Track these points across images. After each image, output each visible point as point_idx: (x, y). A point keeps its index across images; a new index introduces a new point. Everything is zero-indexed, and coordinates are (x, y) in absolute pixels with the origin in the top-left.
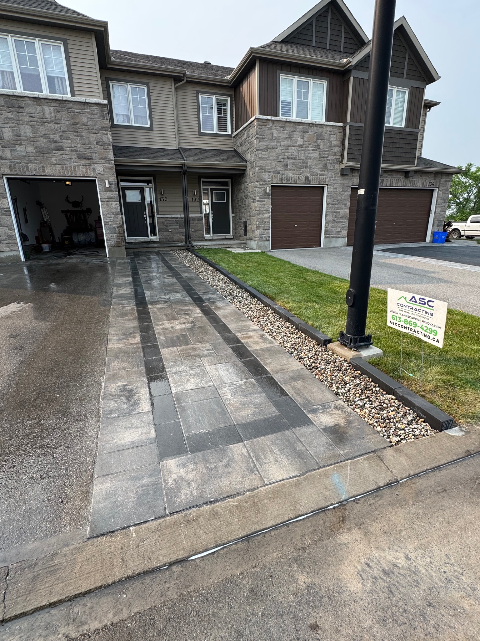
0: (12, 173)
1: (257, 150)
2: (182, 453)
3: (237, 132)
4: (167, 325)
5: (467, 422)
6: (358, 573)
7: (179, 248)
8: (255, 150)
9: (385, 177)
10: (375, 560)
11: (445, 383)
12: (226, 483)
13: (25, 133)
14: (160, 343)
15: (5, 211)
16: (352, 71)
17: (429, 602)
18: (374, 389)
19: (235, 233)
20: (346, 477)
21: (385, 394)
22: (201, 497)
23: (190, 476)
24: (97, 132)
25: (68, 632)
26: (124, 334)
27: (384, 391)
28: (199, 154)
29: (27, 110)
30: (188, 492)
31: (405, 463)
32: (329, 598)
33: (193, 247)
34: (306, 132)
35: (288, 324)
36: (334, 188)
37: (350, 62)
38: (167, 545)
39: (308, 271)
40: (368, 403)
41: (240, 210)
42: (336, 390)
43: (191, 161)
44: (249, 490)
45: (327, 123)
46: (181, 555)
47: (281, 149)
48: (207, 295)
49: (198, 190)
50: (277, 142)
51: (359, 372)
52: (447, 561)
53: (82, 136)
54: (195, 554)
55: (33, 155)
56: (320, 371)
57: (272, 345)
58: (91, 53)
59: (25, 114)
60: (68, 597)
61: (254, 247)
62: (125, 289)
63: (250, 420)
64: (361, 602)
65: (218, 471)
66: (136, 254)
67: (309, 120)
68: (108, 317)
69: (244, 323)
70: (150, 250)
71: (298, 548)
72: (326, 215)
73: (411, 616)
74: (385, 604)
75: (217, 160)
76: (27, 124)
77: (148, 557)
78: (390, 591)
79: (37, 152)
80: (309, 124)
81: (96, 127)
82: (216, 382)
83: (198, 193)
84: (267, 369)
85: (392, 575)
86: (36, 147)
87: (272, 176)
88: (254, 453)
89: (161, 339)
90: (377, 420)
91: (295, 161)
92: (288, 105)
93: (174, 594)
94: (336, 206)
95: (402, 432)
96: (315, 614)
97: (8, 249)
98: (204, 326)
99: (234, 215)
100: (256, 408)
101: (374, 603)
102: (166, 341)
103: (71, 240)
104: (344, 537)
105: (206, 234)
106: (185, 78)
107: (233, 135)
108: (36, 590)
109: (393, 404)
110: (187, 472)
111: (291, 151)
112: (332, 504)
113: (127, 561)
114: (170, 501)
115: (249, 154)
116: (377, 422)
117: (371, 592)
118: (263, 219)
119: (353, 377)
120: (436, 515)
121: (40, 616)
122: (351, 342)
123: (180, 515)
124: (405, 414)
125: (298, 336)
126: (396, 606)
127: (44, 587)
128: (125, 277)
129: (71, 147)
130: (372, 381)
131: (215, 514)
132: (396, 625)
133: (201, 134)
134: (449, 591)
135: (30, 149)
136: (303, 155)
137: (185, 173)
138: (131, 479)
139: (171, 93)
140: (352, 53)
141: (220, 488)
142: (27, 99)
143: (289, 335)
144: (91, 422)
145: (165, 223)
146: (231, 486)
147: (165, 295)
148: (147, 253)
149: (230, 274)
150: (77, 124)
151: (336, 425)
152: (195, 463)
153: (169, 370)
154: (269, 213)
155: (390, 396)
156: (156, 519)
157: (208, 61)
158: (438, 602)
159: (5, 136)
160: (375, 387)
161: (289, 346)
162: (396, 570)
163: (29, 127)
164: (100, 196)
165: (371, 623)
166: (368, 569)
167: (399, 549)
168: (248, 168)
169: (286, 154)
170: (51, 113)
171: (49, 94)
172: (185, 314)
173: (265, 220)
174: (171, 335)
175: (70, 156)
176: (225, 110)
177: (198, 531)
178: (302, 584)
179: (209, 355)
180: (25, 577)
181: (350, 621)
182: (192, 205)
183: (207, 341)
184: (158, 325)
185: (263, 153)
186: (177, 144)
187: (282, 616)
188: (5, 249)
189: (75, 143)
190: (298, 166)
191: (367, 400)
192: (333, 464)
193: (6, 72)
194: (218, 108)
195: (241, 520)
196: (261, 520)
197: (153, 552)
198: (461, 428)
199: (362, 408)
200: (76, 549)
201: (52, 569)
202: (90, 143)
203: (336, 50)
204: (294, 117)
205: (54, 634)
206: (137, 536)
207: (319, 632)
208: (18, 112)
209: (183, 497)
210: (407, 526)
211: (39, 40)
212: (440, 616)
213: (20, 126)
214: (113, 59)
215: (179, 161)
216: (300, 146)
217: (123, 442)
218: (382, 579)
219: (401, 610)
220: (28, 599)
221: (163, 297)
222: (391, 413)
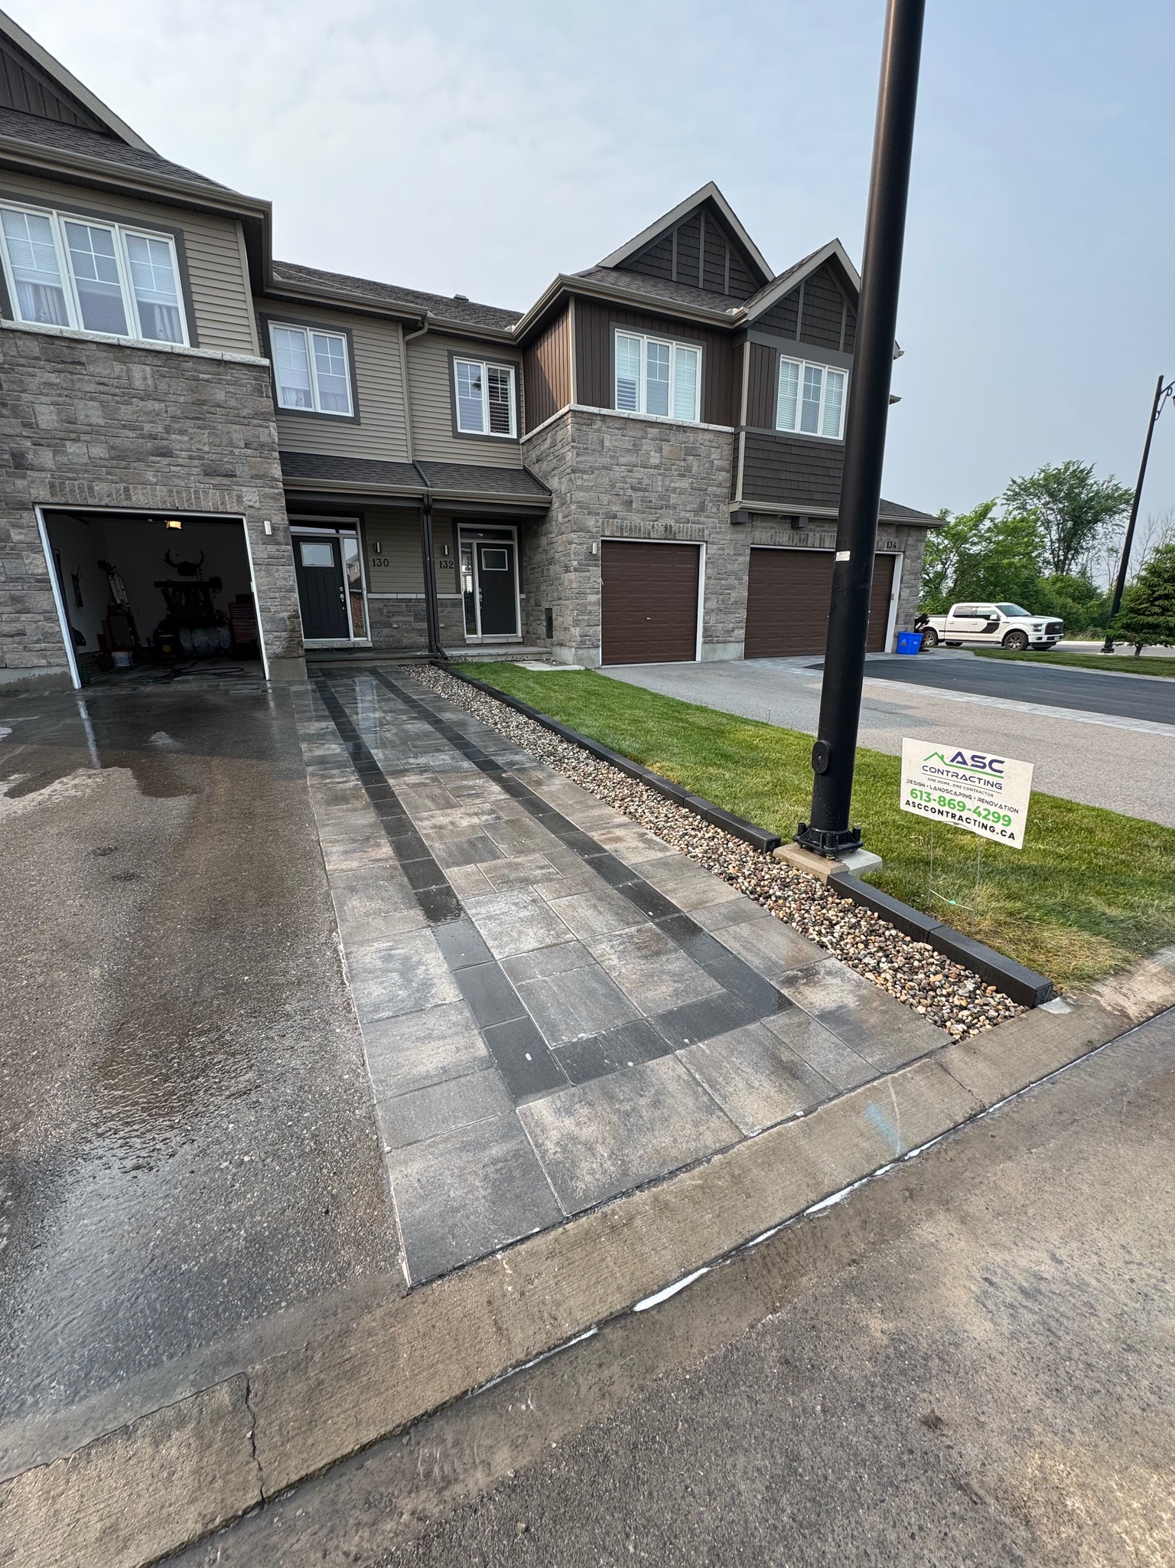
0: (56, 500)
1: (573, 471)
2: (555, 1085)
3: (530, 435)
4: (441, 820)
5: (1073, 988)
6: (977, 1301)
7: (417, 661)
8: (569, 471)
9: (810, 530)
10: (999, 1271)
11: (1011, 914)
12: (667, 1141)
13: (87, 416)
14: (437, 856)
15: (38, 581)
16: (749, 332)
17: (1124, 1342)
18: (887, 933)
19: (526, 633)
20: (893, 1111)
21: (910, 942)
22: (625, 1174)
23: (588, 1132)
24: (246, 421)
25: (420, 1507)
26: (354, 841)
27: (906, 935)
28: (454, 474)
29: (91, 369)
30: (594, 1166)
31: (988, 1072)
32: (940, 1358)
33: (446, 659)
34: (666, 440)
35: (684, 811)
36: (719, 549)
37: (746, 315)
38: (584, 1283)
39: (688, 706)
40: (884, 959)
41: (538, 588)
42: (817, 939)
43: (439, 488)
44: (716, 1152)
45: (705, 426)
46: (618, 1304)
47: (618, 472)
48: (503, 755)
49: (451, 546)
50: (611, 457)
51: (850, 900)
52: (1128, 1258)
53: (214, 428)
54: (646, 1297)
55: (105, 463)
56: (776, 901)
57: (668, 854)
58: (235, 263)
59: (87, 378)
60: (398, 1426)
61: (570, 660)
62: (327, 746)
63: (672, 1005)
64: (1004, 1359)
65: (641, 1117)
66: (328, 674)
67: (671, 418)
68: (307, 805)
69: (596, 812)
70: (355, 665)
71: (845, 1261)
72: (706, 600)
73: (1103, 1375)
74: (1048, 1358)
75: (492, 488)
76: (92, 399)
77: (550, 1315)
78: (1049, 1330)
79: (113, 459)
80: (670, 426)
81: (245, 412)
82: (578, 932)
83: (452, 551)
84: (673, 901)
85: (1040, 1298)
86: (113, 448)
87: (603, 523)
88: (702, 1073)
89: (437, 849)
90: (912, 992)
91: (647, 494)
92: (630, 387)
93: (628, 1388)
94: (723, 582)
95: (966, 1013)
96: (925, 1395)
97: (44, 662)
98: (518, 820)
99: (524, 596)
100: (675, 982)
101: (1028, 1358)
102: (450, 853)
103: (176, 643)
104: (927, 1231)
105: (468, 633)
106: (426, 324)
107: (522, 441)
108: (323, 1419)
109: (931, 960)
110: (578, 1124)
111: (637, 475)
112: (881, 1167)
113: (507, 1329)
114: (565, 1191)
115: (556, 479)
116: (913, 997)
117: (1013, 1335)
118: (585, 605)
119: (841, 911)
120: (1076, 1170)
121: (346, 1478)
122: (824, 843)
123: (592, 1217)
124: (960, 979)
125: (710, 834)
126: (1070, 1359)
127: (339, 1410)
128: (320, 721)
129: (189, 450)
130: (879, 918)
131: (662, 1207)
132: (1084, 1397)
133: (457, 435)
134: (1152, 1318)
135: (99, 451)
136: (660, 483)
137: (428, 510)
138: (464, 1148)
139: (397, 353)
140: (745, 298)
141: (657, 1152)
142: (94, 347)
143: (693, 833)
144: (338, 1030)
145: (385, 611)
146: (679, 1146)
147: (416, 757)
148: (351, 673)
149: (539, 713)
150: (203, 403)
151: (841, 1007)
152: (590, 1104)
153: (474, 911)
154: (597, 593)
155: (921, 944)
156: (545, 1230)
157: (462, 294)
158: (1142, 1342)
159: (40, 422)
160: (888, 929)
161: (700, 855)
162: (1043, 1287)
163: (95, 404)
164: (253, 553)
165: (1036, 1399)
166: (991, 1290)
167: (1035, 1244)
168: (555, 505)
169: (628, 480)
170: (145, 379)
171: (141, 339)
172: (470, 795)
173: (589, 608)
174: (456, 840)
175: (186, 469)
176: (505, 392)
177: (638, 1248)
178: (879, 1335)
179: (548, 879)
180: (290, 1393)
181: (996, 1401)
182: (442, 576)
183: (534, 850)
184: (421, 820)
185: (585, 476)
186: (410, 452)
187: (863, 1406)
188: (36, 662)
189: (199, 442)
190: (652, 505)
191: (881, 954)
192: (860, 1086)
193: (45, 287)
194: (490, 387)
195: (719, 1216)
196: (757, 1212)
197: (558, 1304)
198: (1065, 998)
199: (877, 970)
200: (389, 1314)
201: (348, 1366)
202: (231, 443)
203: (713, 290)
204: (642, 412)
205: (391, 1513)
206: (515, 1272)
207: (945, 1432)
208: (71, 373)
209: (588, 1178)
210: (1032, 1197)
211: (120, 228)
212: (1154, 1368)
213: (76, 401)
214: (277, 277)
215: (416, 488)
216: (656, 467)
217: (422, 1069)
218: (1026, 1307)
219: (1081, 1366)
220: (310, 1441)
221: (412, 761)
222: (932, 978)
